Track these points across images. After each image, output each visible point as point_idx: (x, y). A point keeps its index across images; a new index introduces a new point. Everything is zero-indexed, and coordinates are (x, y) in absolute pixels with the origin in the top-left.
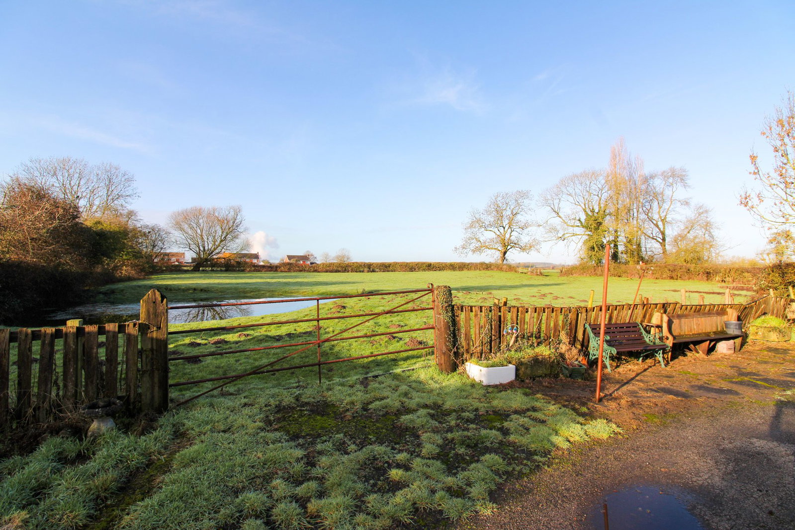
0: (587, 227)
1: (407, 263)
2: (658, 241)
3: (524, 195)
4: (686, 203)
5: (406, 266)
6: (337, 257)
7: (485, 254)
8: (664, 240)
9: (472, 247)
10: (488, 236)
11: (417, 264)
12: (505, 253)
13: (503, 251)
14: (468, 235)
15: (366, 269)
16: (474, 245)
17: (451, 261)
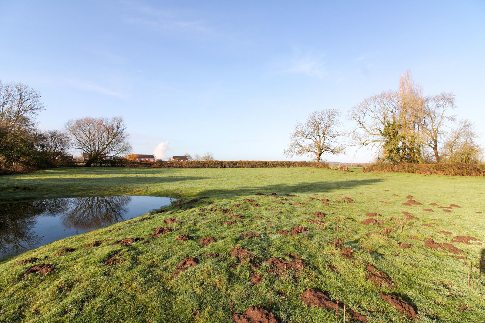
0: (385, 135)
1: (250, 162)
2: (432, 147)
3: (335, 113)
4: (453, 119)
5: (249, 164)
6: (204, 158)
7: (307, 155)
8: (436, 146)
9: (297, 150)
10: (308, 142)
11: (257, 162)
12: (320, 154)
13: (319, 153)
14: (293, 142)
15: (219, 166)
16: (297, 149)
17: (281, 161)
